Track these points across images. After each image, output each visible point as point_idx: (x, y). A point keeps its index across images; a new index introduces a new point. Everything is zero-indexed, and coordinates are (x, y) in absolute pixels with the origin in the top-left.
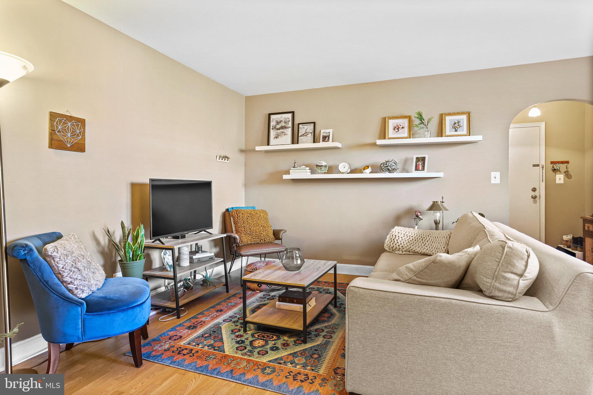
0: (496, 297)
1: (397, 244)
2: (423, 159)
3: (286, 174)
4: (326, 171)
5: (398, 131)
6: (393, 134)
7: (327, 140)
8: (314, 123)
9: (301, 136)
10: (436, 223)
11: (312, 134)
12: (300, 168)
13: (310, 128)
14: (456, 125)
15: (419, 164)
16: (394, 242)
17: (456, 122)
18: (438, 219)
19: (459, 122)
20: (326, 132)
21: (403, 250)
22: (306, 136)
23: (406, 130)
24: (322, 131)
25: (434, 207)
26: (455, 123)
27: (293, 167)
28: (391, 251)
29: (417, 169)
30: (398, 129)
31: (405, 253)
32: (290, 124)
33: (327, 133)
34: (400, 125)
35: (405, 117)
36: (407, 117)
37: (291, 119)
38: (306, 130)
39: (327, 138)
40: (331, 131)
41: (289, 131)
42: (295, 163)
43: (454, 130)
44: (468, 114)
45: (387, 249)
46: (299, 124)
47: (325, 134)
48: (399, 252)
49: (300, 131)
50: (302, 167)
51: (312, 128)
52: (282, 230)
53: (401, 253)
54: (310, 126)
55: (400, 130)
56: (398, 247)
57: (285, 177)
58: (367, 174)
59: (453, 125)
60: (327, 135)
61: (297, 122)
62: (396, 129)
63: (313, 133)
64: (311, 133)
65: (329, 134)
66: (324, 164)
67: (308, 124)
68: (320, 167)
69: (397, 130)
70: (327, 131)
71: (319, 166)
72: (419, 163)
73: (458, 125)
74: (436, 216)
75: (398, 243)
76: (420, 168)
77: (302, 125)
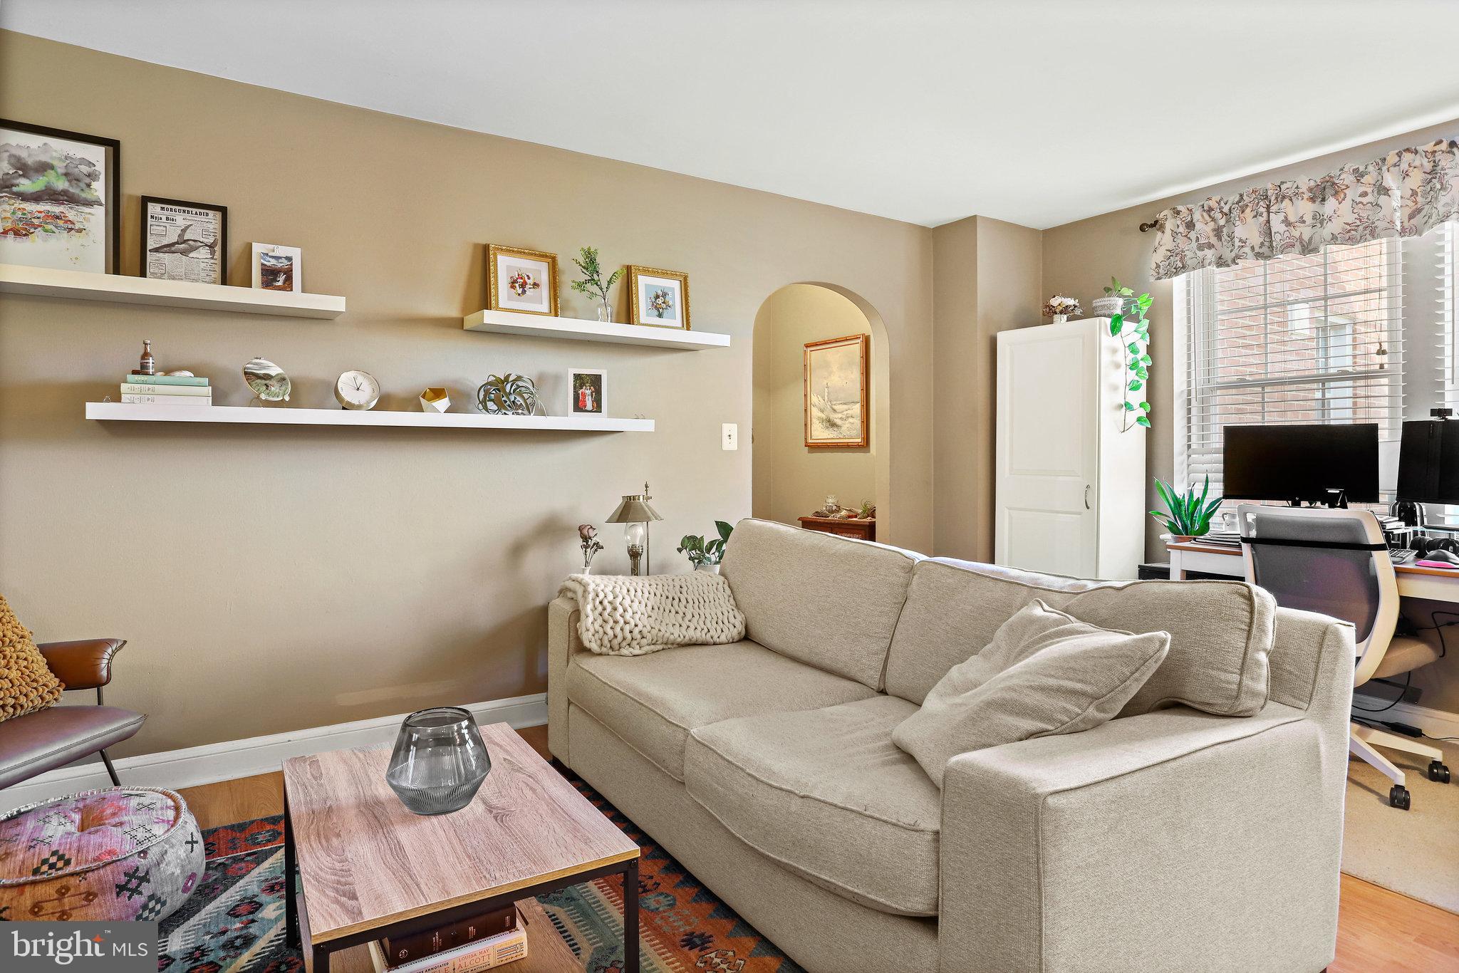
0: (1246, 711)
1: (627, 628)
2: (596, 381)
3: (99, 399)
4: (287, 398)
5: (524, 292)
6: (510, 299)
7: (280, 283)
8: (225, 209)
9: (157, 250)
10: (634, 554)
11: (213, 253)
12: (167, 379)
13: (205, 226)
14: (660, 301)
15: (584, 395)
16: (616, 622)
17: (660, 293)
18: (637, 543)
19: (665, 295)
20: (273, 254)
21: (644, 641)
22: (184, 253)
23: (545, 291)
24: (257, 248)
25: (628, 512)
26: (657, 297)
27: (135, 372)
28: (604, 650)
29: (579, 407)
30: (523, 286)
31: (646, 649)
32: (99, 189)
33: (280, 261)
34: (529, 278)
35: (543, 256)
36: (546, 256)
37: (100, 167)
38: (184, 231)
39: (282, 278)
40: (295, 253)
41: (97, 219)
42: (145, 355)
43: (656, 313)
44: (682, 279)
45: (594, 647)
46: (145, 200)
47: (273, 262)
48: (631, 650)
49: (153, 228)
50: (177, 374)
51: (211, 226)
52: (107, 642)
53: (637, 651)
54: (203, 218)
55: (530, 292)
56: (629, 636)
57: (95, 411)
58: (437, 415)
59: (654, 300)
60: (283, 264)
61: (132, 187)
62: (517, 285)
63: (218, 249)
64: (210, 246)
65: (286, 262)
66: (274, 370)
67: (194, 210)
68: (264, 382)
69: (520, 291)
70: (282, 251)
71: (258, 377)
72: (583, 390)
73: (664, 303)
74: (634, 537)
75: (626, 623)
76: (589, 406)
77: (163, 209)
